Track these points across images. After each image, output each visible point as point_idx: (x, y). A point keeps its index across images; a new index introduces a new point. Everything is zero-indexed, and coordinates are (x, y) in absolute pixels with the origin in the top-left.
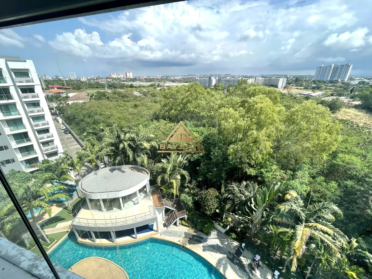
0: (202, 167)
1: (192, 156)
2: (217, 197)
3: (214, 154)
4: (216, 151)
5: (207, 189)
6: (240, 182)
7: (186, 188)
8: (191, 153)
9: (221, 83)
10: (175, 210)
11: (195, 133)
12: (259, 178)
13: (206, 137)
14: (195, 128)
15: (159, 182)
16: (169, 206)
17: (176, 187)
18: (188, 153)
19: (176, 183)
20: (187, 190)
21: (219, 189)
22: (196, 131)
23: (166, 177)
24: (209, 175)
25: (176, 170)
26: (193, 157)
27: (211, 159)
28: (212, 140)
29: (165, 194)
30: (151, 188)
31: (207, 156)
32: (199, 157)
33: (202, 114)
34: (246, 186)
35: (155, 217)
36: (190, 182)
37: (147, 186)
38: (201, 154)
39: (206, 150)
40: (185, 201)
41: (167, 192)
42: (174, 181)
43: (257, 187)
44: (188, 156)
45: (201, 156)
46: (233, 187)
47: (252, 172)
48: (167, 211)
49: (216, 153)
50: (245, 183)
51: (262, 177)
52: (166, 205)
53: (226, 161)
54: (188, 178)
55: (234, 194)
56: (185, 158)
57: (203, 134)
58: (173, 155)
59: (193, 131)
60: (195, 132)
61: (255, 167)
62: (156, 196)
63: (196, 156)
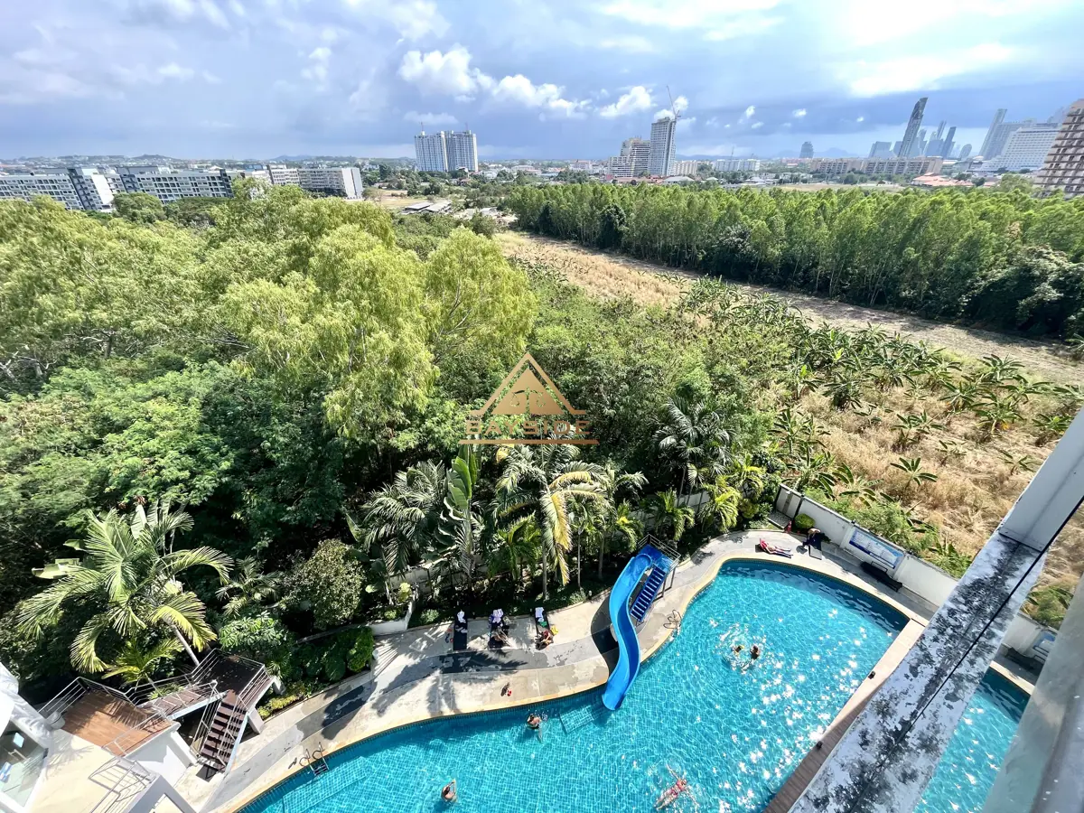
0: (253, 502)
1: (190, 488)
2: (348, 557)
3: (274, 441)
4: (277, 432)
5: (308, 557)
6: (391, 480)
7: (227, 601)
8: (176, 482)
9: (140, 192)
10: (222, 694)
11: (152, 405)
13: (206, 402)
14: (140, 385)
16: (191, 702)
17: (191, 620)
18: (163, 486)
19: (182, 612)
20: (235, 603)
21: (342, 533)
22: (150, 393)
23: (121, 618)
24: (287, 512)
25: (153, 569)
26: (194, 488)
27: (270, 464)
28: (240, 404)
29: (144, 681)
30: (46, 715)
31: (253, 462)
32: (220, 478)
33: (141, 325)
34: (411, 482)
35: (149, 786)
36: (236, 573)
37: (21, 723)
38: (225, 465)
39: (234, 445)
40: (250, 640)
41: (148, 669)
42: (165, 612)
43: (435, 469)
44: (174, 495)
45: (226, 473)
47: (406, 440)
48: (188, 725)
49: (279, 437)
50: (402, 476)
52: (175, 710)
53: (323, 447)
54: (220, 563)
56: (166, 507)
57: (189, 394)
58: (103, 525)
59: (135, 398)
60: (148, 399)
61: (409, 426)
62: (101, 721)
63: (207, 482)
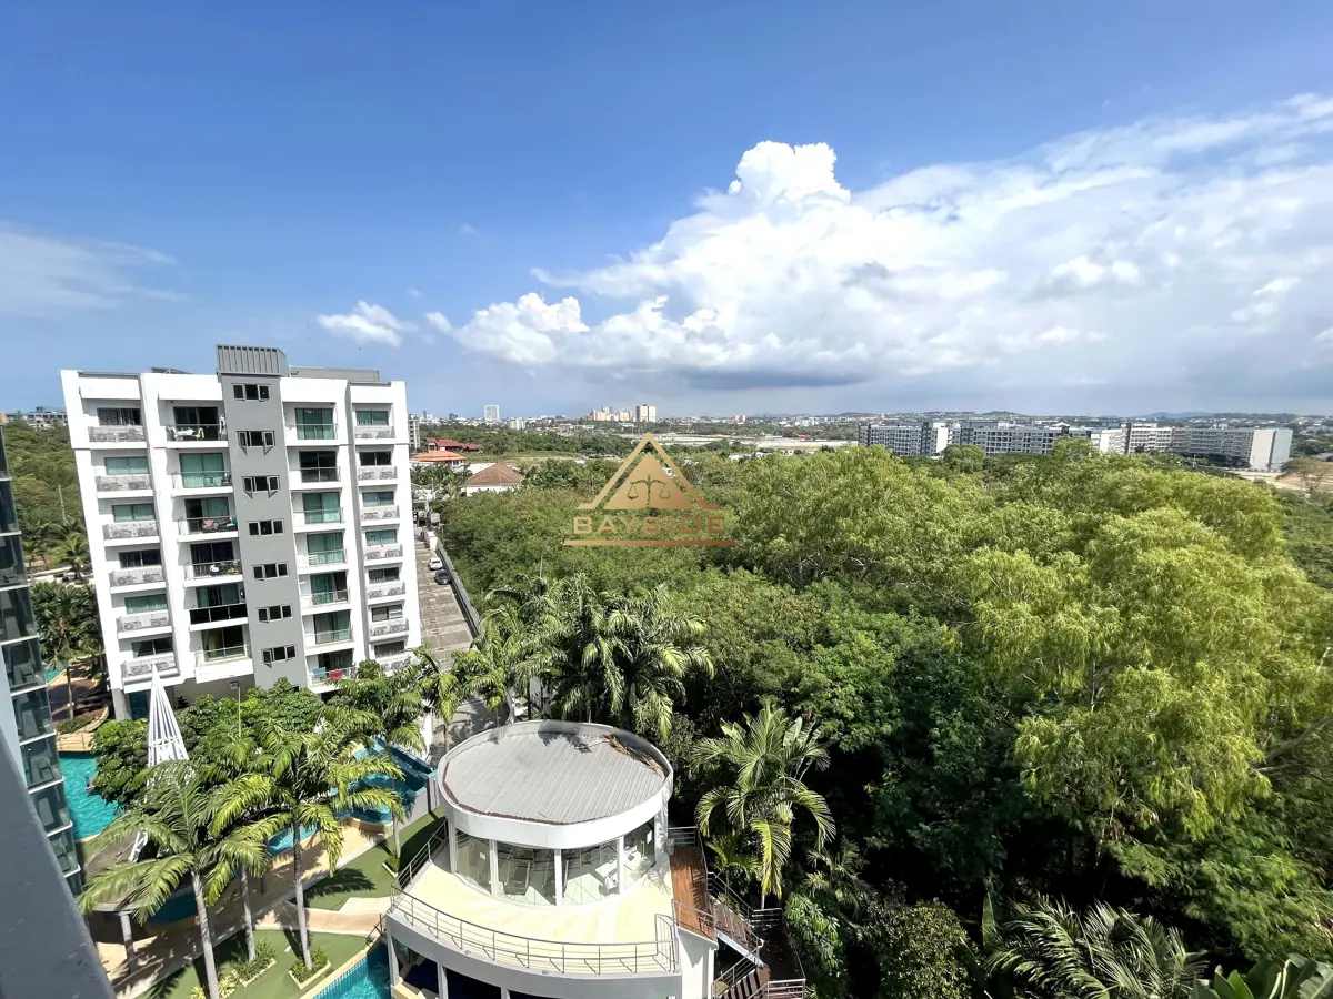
0: (887, 787)
1: (847, 731)
2: (959, 953)
3: (946, 735)
4: (954, 728)
5: (912, 903)
6: (1083, 907)
7: (813, 871)
8: (841, 717)
9: (971, 444)
10: (759, 962)
11: (861, 636)
12: (1193, 910)
13: (907, 656)
14: (864, 614)
15: (706, 820)
16: (737, 939)
17: (774, 856)
18: (829, 714)
19: (773, 841)
20: (817, 880)
21: (968, 911)
22: (867, 625)
23: (736, 802)
24: (920, 829)
25: (776, 782)
26: (849, 733)
27: (930, 759)
28: (936, 674)
29: (723, 876)
30: (670, 837)
31: (914, 740)
32: (876, 739)
33: (892, 561)
34: (1120, 936)
35: (672, 974)
36: (834, 848)
37: (658, 826)
38: (887, 729)
39: (907, 716)
40: (808, 934)
41: (731, 869)
42: (764, 828)
43: (1182, 954)
44: (831, 728)
45: (883, 737)
46: (1043, 923)
47: (1146, 864)
48: (726, 957)
49: (951, 729)
50: (1106, 916)
51: (1206, 903)
52: (724, 930)
53: (1004, 781)
54: (826, 828)
55: (1049, 964)
56: (818, 734)
57: (897, 641)
58: (770, 716)
59: (855, 623)
60: (863, 629)
61: (1160, 843)
62: (687, 876)
63: (862, 733)
